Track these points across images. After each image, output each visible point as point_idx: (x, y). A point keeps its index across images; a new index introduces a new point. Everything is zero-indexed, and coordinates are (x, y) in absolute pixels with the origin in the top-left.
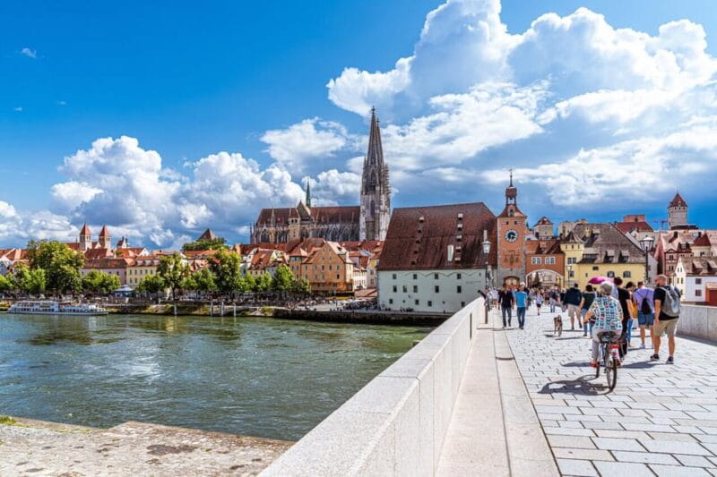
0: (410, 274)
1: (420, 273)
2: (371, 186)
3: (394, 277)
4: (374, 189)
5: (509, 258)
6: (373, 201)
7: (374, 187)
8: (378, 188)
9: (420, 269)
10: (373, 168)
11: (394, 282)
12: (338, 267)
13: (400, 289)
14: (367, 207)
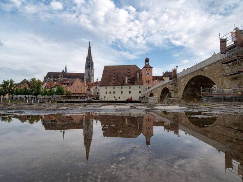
0: (112, 87)
1: (116, 87)
2: (88, 67)
3: (106, 88)
4: (90, 68)
5: (147, 81)
6: (89, 72)
7: (89, 67)
8: (91, 67)
9: (116, 85)
10: (89, 61)
11: (106, 90)
12: (82, 87)
13: (108, 93)
14: (87, 73)
